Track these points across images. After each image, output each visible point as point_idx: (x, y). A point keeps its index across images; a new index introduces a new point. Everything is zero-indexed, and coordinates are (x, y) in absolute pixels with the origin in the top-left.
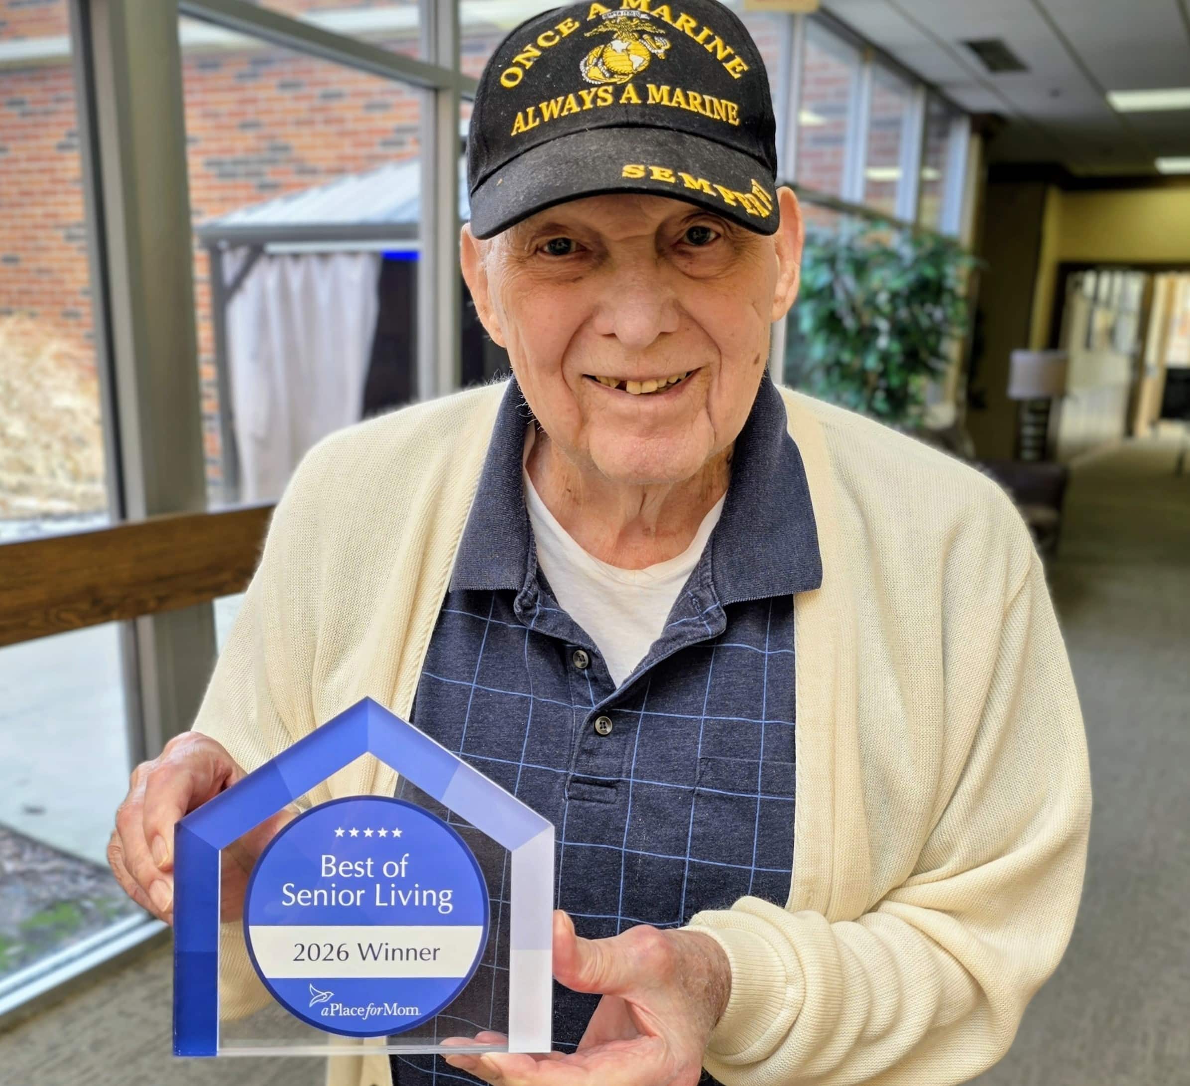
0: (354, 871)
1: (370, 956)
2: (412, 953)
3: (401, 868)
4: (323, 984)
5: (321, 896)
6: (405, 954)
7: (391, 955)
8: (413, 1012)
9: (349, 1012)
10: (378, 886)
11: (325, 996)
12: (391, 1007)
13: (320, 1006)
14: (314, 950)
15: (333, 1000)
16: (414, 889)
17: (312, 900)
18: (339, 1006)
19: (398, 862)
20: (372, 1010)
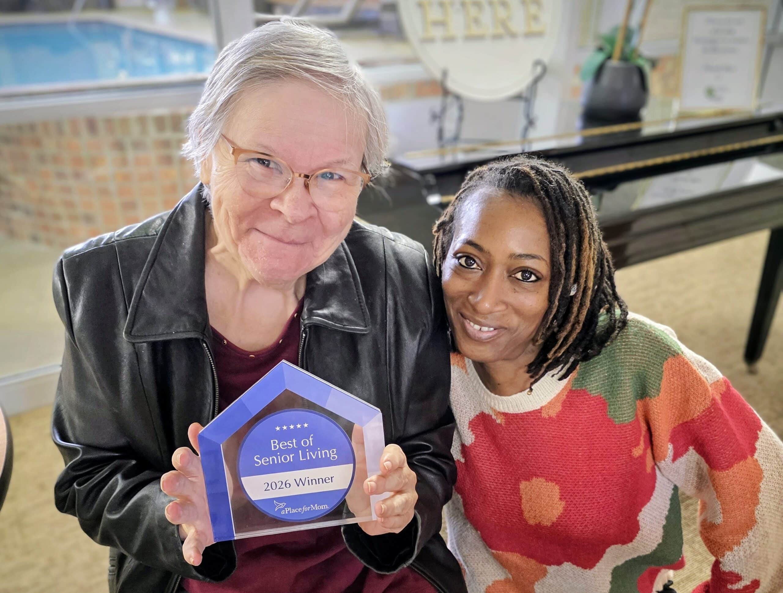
4: (280, 500)
8: (325, 507)
11: (282, 505)
14: (274, 485)
15: (286, 506)
16: (318, 451)
18: (289, 509)
20: (305, 509)
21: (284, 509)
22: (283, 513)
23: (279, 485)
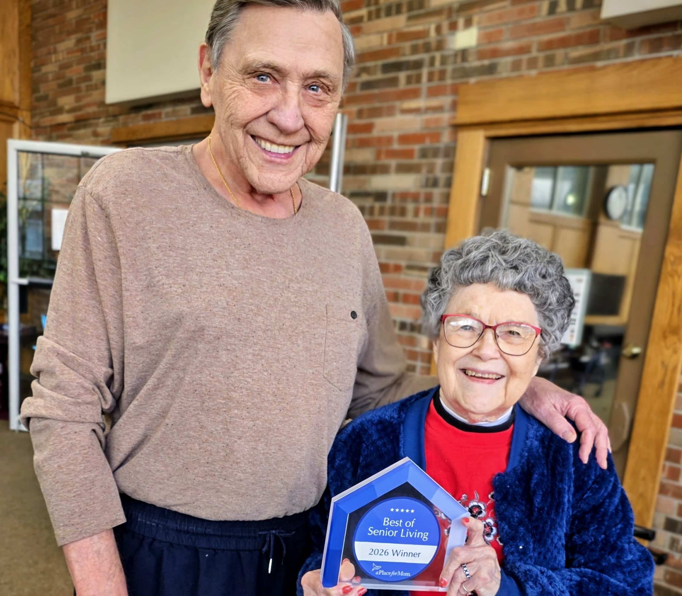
0: (395, 524)
1: (396, 555)
2: (411, 554)
3: (412, 524)
4: (378, 563)
5: (382, 532)
6: (408, 554)
7: (403, 554)
8: (408, 575)
9: (386, 574)
10: (403, 530)
11: (378, 567)
12: (401, 572)
13: (376, 571)
14: (376, 551)
15: (381, 569)
16: (415, 532)
17: (379, 533)
18: (383, 571)
19: (411, 521)
20: (394, 573)
21: (378, 571)
22: (377, 573)
23: (380, 552)
